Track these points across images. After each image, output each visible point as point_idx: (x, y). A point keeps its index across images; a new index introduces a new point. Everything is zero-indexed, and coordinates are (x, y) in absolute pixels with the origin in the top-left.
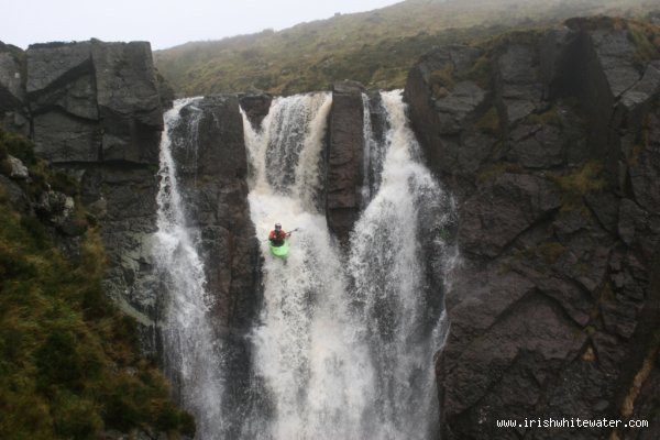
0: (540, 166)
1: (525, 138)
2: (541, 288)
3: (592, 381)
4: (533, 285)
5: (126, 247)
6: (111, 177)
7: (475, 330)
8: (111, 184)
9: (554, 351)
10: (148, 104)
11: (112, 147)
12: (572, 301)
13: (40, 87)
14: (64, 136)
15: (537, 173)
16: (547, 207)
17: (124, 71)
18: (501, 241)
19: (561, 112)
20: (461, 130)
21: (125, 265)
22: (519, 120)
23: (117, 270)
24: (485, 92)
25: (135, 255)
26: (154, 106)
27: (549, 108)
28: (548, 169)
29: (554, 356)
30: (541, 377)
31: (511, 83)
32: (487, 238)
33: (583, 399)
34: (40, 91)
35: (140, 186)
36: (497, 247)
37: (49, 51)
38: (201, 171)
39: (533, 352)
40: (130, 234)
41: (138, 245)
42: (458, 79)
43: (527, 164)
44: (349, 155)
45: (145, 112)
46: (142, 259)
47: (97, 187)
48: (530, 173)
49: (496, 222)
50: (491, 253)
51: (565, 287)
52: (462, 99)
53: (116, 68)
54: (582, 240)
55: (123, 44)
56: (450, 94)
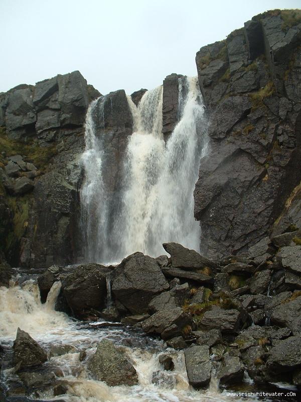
0: (245, 91)
1: (238, 79)
2: (242, 148)
3: (265, 189)
4: (238, 148)
5: (70, 160)
6: (66, 133)
7: (209, 172)
8: (66, 135)
9: (246, 177)
10: (78, 97)
11: (65, 118)
12: (256, 152)
13: (38, 99)
14: (48, 118)
15: (244, 95)
16: (245, 109)
17: (70, 85)
18: (225, 129)
19: (257, 63)
20: (211, 82)
21: (67, 167)
22: (236, 71)
23: (65, 170)
24: (224, 63)
25: (72, 163)
26: (81, 97)
27: (252, 63)
28: (250, 92)
29: (246, 179)
30: (240, 191)
31: (233, 55)
32: (220, 129)
33: (261, 199)
34: (39, 101)
35: (78, 135)
36: (224, 133)
37: (43, 84)
38: (106, 125)
39: (236, 179)
40: (71, 155)
41: (74, 159)
42: (212, 59)
43: (238, 91)
44: (171, 107)
45: (77, 101)
46: (75, 164)
47: (61, 138)
48: (240, 95)
49: (223, 121)
50: (222, 136)
51: (253, 146)
52: (212, 68)
53: (66, 84)
54: (262, 122)
55: (69, 73)
56: (207, 67)
